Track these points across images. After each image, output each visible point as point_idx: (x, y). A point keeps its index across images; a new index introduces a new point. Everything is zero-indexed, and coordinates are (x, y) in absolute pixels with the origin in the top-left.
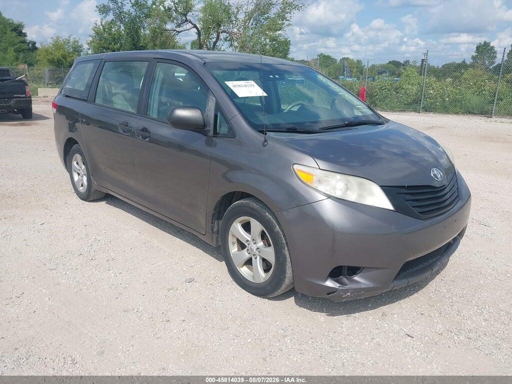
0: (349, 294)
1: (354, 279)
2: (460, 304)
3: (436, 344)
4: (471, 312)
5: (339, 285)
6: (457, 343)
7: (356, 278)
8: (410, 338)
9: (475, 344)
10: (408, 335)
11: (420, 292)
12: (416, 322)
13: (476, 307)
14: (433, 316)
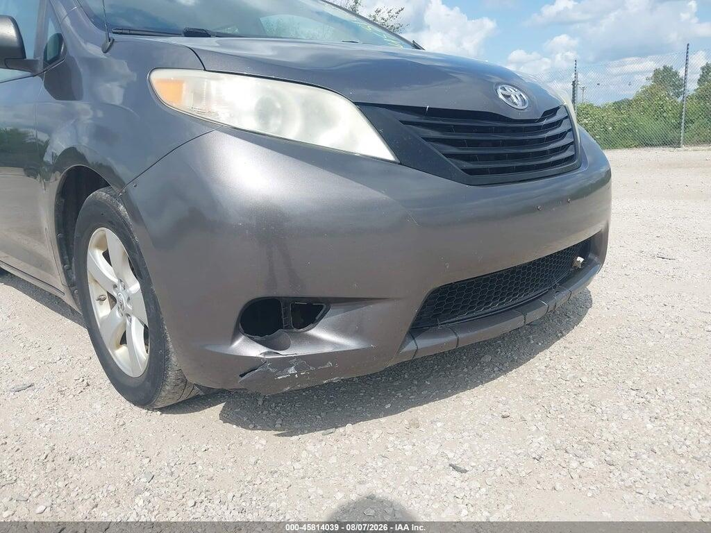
0: (292, 370)
1: (307, 335)
2: (597, 390)
3: (521, 483)
4: (621, 404)
5: (265, 350)
6: (576, 476)
7: (316, 332)
8: (455, 473)
9: (625, 476)
10: (455, 468)
11: (513, 373)
12: (486, 435)
13: (634, 393)
14: (528, 418)
